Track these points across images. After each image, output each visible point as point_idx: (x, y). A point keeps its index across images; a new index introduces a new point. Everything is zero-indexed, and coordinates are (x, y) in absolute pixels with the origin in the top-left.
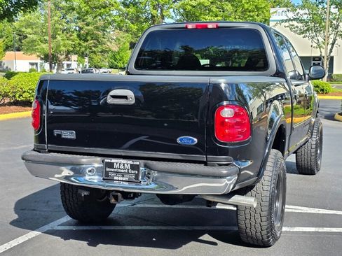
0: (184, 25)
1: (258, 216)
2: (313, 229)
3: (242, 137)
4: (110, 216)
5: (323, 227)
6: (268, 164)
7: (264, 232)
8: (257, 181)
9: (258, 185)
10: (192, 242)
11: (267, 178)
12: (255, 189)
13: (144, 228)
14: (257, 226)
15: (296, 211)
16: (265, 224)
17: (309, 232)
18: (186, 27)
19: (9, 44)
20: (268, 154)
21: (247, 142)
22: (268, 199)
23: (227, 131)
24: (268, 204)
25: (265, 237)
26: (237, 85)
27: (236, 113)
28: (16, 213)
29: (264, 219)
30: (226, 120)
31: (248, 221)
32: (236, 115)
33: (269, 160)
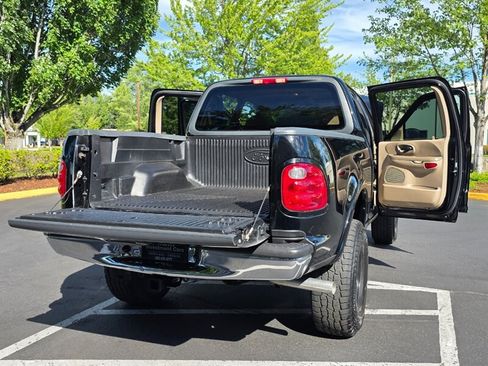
0: (250, 81)
1: (336, 302)
2: (398, 312)
3: (317, 205)
4: (166, 296)
5: (410, 308)
6: (349, 237)
7: (344, 322)
8: (336, 259)
9: (336, 264)
10: (258, 331)
11: (347, 256)
12: (332, 268)
13: (202, 311)
14: (337, 314)
15: (377, 288)
16: (345, 312)
17: (395, 316)
18: (252, 83)
19: (105, 122)
20: (349, 225)
21: (323, 211)
22: (349, 282)
23: (297, 197)
24: (349, 288)
25: (345, 328)
26: (309, 138)
27: (308, 173)
28: (62, 292)
29: (344, 306)
30: (296, 183)
31: (324, 308)
32: (309, 177)
33: (350, 232)
